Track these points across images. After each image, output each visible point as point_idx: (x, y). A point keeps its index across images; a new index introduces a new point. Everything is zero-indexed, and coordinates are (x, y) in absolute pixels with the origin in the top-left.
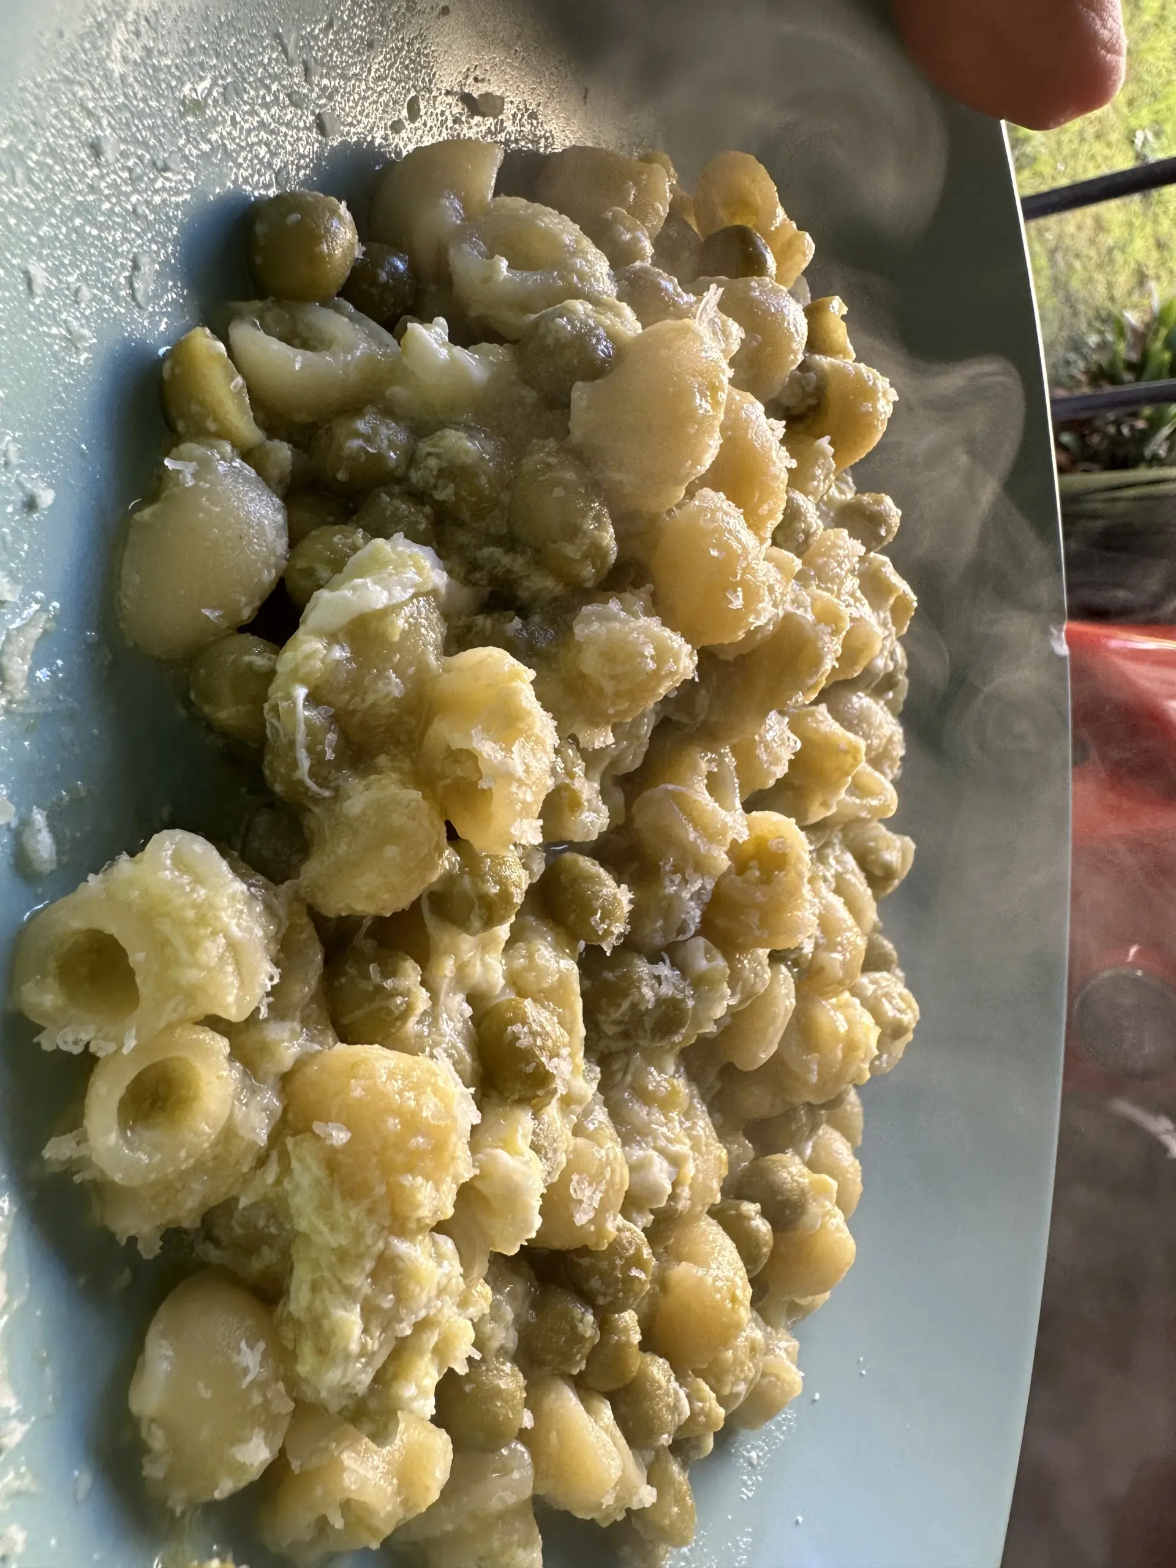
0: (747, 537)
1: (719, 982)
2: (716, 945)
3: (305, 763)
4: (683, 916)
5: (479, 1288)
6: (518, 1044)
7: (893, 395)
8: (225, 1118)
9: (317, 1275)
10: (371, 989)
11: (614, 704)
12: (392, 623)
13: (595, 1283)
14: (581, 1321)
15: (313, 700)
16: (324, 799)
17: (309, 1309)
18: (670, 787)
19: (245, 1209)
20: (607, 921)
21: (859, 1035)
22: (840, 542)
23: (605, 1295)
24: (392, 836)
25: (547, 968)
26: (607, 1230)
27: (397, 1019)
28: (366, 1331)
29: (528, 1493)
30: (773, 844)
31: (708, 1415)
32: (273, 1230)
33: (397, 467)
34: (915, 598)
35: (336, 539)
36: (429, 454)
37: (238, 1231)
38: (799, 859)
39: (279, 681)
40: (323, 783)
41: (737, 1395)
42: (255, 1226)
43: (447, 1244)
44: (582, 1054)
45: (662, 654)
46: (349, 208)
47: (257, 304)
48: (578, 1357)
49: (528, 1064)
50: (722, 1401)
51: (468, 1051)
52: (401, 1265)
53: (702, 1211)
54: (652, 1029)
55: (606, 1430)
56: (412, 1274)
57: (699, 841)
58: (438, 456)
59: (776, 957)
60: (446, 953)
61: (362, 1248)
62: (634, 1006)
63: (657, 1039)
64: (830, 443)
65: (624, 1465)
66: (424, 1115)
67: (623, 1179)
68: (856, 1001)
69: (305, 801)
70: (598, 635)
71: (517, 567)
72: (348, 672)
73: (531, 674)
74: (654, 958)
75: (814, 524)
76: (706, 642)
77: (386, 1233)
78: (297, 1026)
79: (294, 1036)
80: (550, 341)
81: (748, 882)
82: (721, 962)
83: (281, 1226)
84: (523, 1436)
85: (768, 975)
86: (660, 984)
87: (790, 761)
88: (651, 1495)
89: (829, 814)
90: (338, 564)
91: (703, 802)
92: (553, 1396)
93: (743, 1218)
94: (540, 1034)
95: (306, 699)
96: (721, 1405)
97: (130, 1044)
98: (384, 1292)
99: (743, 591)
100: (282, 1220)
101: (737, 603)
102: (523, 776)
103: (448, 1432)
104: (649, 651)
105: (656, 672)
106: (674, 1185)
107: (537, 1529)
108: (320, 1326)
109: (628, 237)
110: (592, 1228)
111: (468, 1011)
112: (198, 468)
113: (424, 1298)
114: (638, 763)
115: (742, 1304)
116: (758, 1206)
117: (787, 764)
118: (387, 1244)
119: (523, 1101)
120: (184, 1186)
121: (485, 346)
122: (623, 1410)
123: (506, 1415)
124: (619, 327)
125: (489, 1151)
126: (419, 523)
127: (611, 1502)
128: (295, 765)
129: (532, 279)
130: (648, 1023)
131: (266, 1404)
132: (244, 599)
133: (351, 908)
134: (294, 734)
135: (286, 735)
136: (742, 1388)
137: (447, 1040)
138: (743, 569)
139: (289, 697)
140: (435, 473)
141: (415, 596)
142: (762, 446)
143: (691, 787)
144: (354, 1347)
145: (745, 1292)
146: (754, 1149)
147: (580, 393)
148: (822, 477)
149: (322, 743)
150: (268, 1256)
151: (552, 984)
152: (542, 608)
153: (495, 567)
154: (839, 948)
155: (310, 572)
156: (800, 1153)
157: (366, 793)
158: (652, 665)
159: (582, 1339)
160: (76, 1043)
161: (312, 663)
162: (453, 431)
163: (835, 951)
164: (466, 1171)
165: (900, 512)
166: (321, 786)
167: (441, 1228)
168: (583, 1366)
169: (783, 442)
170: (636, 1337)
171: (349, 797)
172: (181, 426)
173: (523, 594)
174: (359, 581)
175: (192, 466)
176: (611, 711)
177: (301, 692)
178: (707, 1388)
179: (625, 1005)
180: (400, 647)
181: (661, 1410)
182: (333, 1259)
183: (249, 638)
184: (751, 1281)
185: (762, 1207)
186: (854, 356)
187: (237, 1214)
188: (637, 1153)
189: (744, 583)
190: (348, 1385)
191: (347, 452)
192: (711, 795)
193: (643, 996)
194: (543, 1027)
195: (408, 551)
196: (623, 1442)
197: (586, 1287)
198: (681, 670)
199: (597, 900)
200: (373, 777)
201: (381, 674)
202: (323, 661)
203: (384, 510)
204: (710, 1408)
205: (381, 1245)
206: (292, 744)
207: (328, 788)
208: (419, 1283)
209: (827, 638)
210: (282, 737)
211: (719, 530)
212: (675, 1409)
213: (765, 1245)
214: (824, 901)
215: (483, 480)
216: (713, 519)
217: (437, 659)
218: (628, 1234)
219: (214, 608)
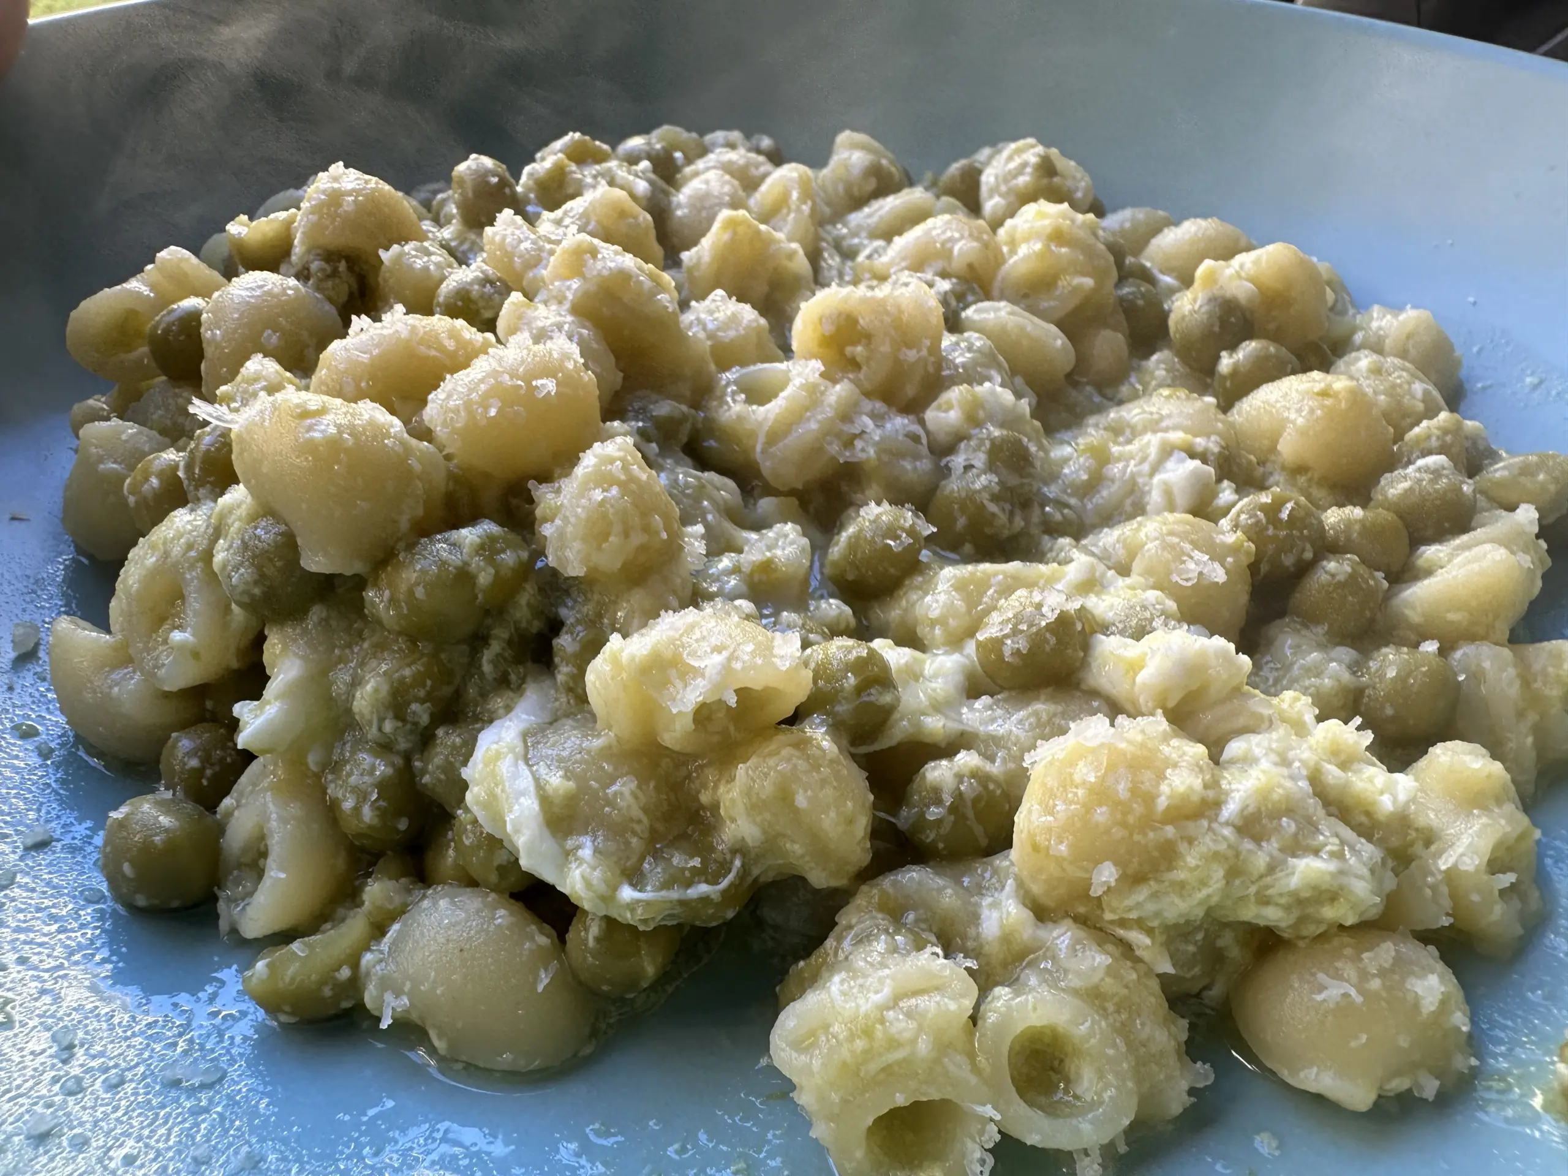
0: (480, 367)
1: (974, 396)
2: (935, 397)
3: (703, 888)
4: (900, 438)
5: (1285, 706)
6: (1024, 652)
7: (338, 167)
8: (1077, 1002)
9: (1253, 899)
10: (952, 818)
11: (657, 533)
12: (556, 790)
13: (1288, 560)
14: (1333, 576)
15: (635, 878)
16: (743, 866)
17: (1287, 908)
18: (759, 448)
19: (1174, 965)
20: (899, 532)
21: (1047, 223)
22: (498, 238)
23: (1303, 550)
24: (784, 796)
25: (945, 604)
26: (1234, 542)
27: (986, 787)
28: (1316, 852)
29: (1506, 652)
30: (829, 329)
31: (1445, 431)
32: (1200, 936)
33: (393, 765)
34: (571, 134)
35: (467, 842)
36: (380, 729)
37: (1197, 970)
38: (845, 300)
39: (614, 914)
40: (724, 867)
41: (1426, 393)
42: (1194, 954)
43: (1235, 748)
44: (1040, 566)
45: (602, 479)
46: (116, 809)
47: (221, 906)
48: (1372, 582)
49: (1047, 641)
50: (1431, 413)
51: (1028, 705)
52: (1251, 809)
53: (1222, 422)
54: (1022, 477)
55: (1451, 557)
56: (1264, 794)
57: (819, 417)
58: (381, 720)
59: (954, 324)
60: (918, 725)
61: (1230, 853)
62: (995, 498)
63: (1032, 470)
64: (387, 249)
65: (1492, 541)
66: (1093, 780)
67: (1179, 519)
68: (1009, 222)
69: (746, 885)
70: (579, 552)
71: (505, 635)
72: (606, 839)
73: (615, 639)
74: (945, 472)
75: (475, 274)
76: (597, 414)
77: (1215, 825)
78: (987, 901)
79: (996, 905)
80: (257, 591)
81: (868, 359)
82: (955, 394)
83: (1198, 928)
84: (1444, 651)
85: (971, 335)
86: (972, 466)
87: (739, 300)
88: (1527, 511)
89: (801, 252)
90: (494, 843)
91: (777, 411)
92: (1407, 612)
93: (1235, 372)
94: (1015, 626)
95: (634, 886)
96: (1437, 415)
97: (989, 1111)
98: (1278, 829)
99: (536, 378)
100: (1191, 928)
101: (549, 385)
102: (725, 654)
103: (1433, 744)
104: (598, 495)
105: (621, 485)
106: (1192, 456)
107: (1546, 644)
108: (1307, 900)
109: (154, 481)
110: (1230, 560)
111: (985, 699)
112: (389, 992)
113: (1289, 784)
114: (730, 483)
115: (1329, 386)
116: (1224, 354)
117: (742, 305)
118: (1227, 823)
119: (1086, 647)
120: (1144, 1046)
121: (266, 658)
122: (1429, 533)
123: (1424, 674)
124: (243, 511)
125: (1136, 689)
126: (454, 743)
127: (1528, 558)
128: (705, 900)
129: (196, 604)
130: (1013, 480)
131: (1382, 973)
132: (527, 945)
133: (864, 838)
134: (671, 902)
135: (672, 909)
136: (1418, 388)
137: (1014, 729)
138: (511, 378)
139: (632, 906)
140: (400, 724)
141: (526, 761)
142: (377, 346)
143: (760, 424)
144: (1332, 866)
145: (1316, 379)
146: (1161, 350)
147: (315, 562)
148: (426, 259)
149: (683, 869)
150: (1226, 940)
151: (963, 600)
152: (552, 605)
153: (505, 659)
154: (949, 245)
155: (503, 870)
156: (1172, 291)
157: (739, 822)
158: (615, 491)
159: (1353, 577)
160: (982, 1162)
161: (595, 882)
162: (355, 703)
163: (951, 251)
164: (1159, 724)
165: (473, 156)
166: (730, 871)
167: (1215, 758)
168: (1380, 575)
169: (377, 319)
170: (1357, 512)
171: (743, 838)
172: (346, 1004)
173: (536, 626)
174: (509, 828)
175: (389, 997)
176: (664, 536)
177: (627, 893)
178: (1417, 430)
179: (993, 508)
180: (581, 780)
181: (1436, 491)
182: (1237, 882)
183: (570, 936)
184: (1305, 369)
185: (1225, 349)
186: (293, 210)
187: (1181, 973)
188: (1155, 497)
189: (529, 377)
190: (1372, 871)
191: (376, 821)
192: (769, 401)
193: (985, 488)
194: (1009, 620)
195: (480, 766)
196: (1465, 538)
197: (1292, 569)
198: (621, 454)
199: (875, 542)
200: (722, 812)
201: (610, 803)
202: (594, 868)
203: (440, 780)
204: (1438, 428)
205: (1227, 832)
206: (683, 903)
207: (732, 862)
208: (1271, 790)
209: (599, 265)
210: (675, 912)
211: (468, 404)
212: (1436, 473)
213: (1267, 349)
214: (897, 261)
215: (407, 672)
216: (457, 411)
217: (599, 736)
218: (1243, 517)
219: (536, 979)
